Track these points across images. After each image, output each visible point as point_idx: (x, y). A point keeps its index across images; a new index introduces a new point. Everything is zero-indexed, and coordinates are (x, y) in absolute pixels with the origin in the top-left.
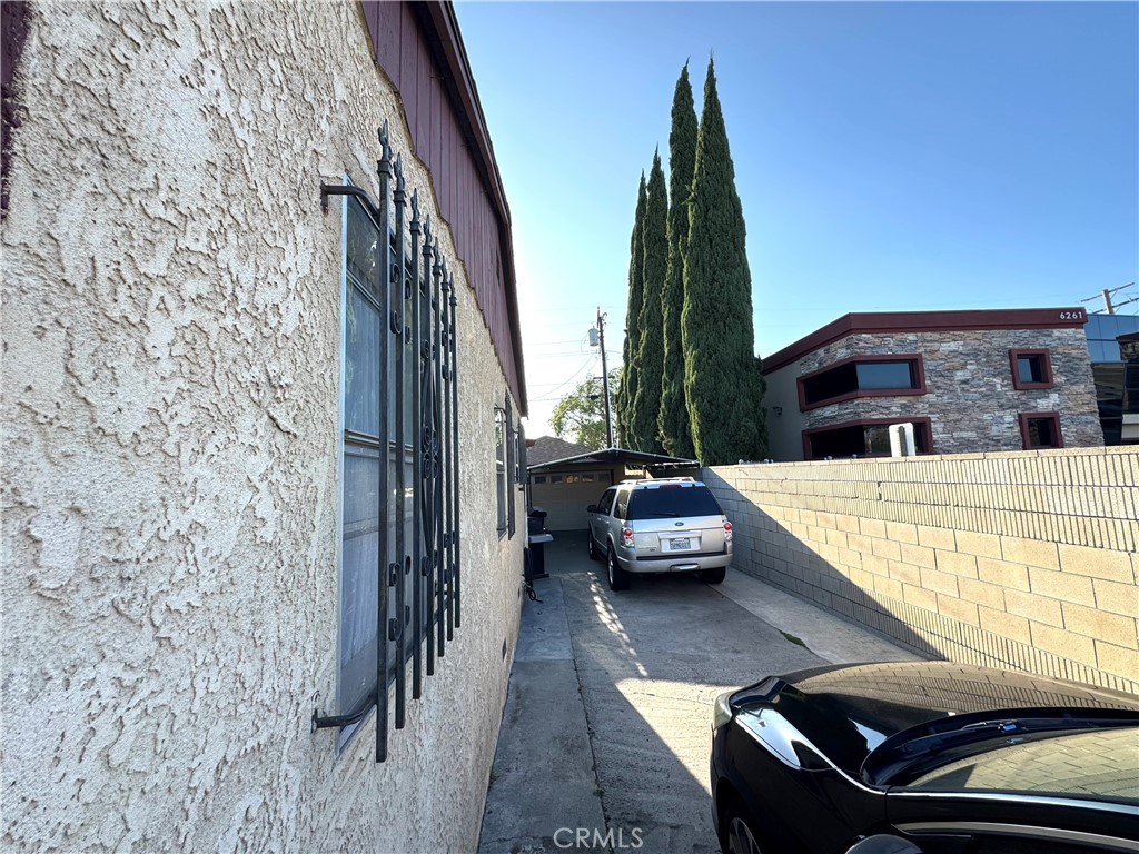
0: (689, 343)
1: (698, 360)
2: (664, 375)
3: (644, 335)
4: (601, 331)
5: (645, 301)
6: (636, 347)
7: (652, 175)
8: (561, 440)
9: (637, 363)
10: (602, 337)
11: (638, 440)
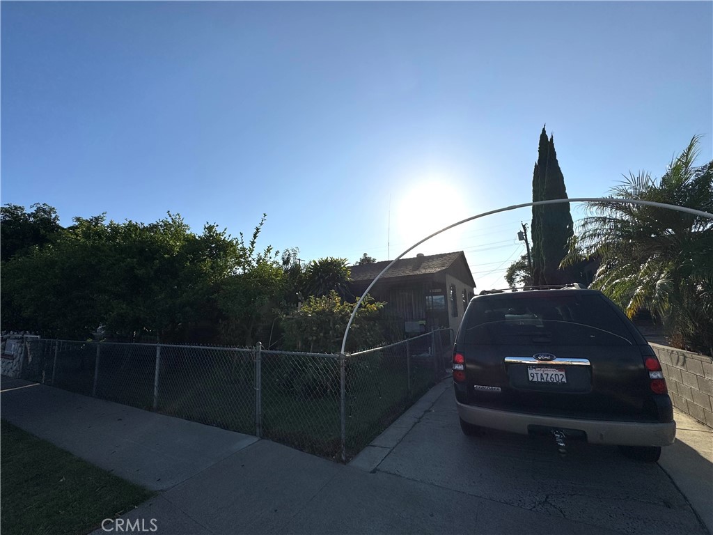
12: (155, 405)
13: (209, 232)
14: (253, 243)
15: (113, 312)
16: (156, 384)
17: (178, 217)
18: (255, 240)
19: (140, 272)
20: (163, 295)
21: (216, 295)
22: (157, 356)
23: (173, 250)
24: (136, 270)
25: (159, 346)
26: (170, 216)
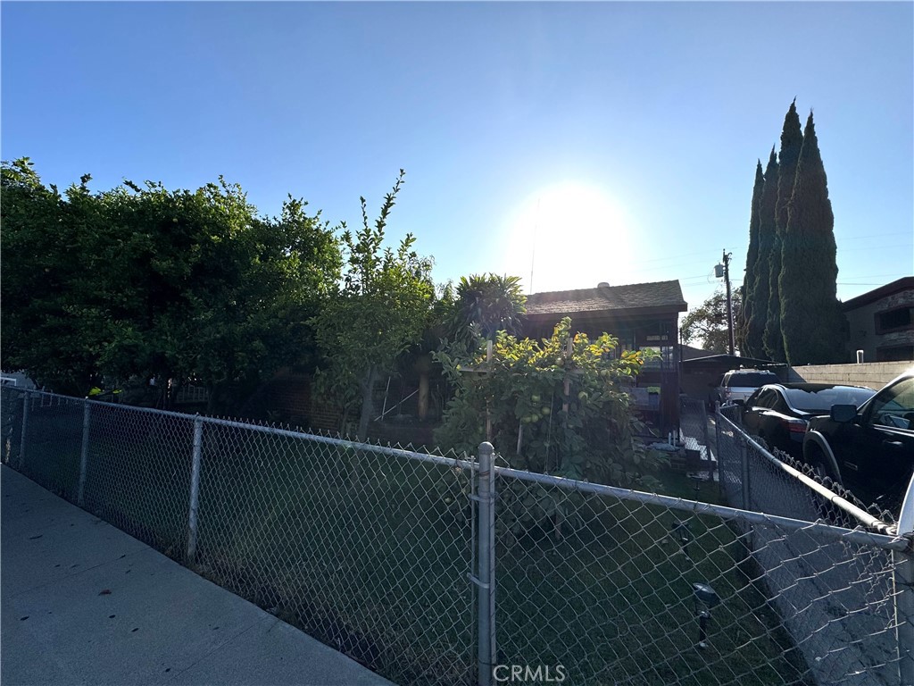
0: (783, 295)
1: (788, 305)
2: (769, 310)
3: (757, 279)
4: (727, 266)
5: (759, 255)
6: (751, 287)
7: (768, 167)
8: (686, 347)
9: (750, 298)
10: (727, 270)
11: (751, 349)
12: (190, 551)
13: (293, 214)
14: (380, 225)
15: (110, 342)
16: (193, 503)
17: (236, 189)
18: (385, 220)
19: (163, 265)
20: (210, 314)
21: (314, 320)
22: (196, 443)
23: (229, 228)
24: (153, 260)
25: (198, 420)
26: (224, 186)
